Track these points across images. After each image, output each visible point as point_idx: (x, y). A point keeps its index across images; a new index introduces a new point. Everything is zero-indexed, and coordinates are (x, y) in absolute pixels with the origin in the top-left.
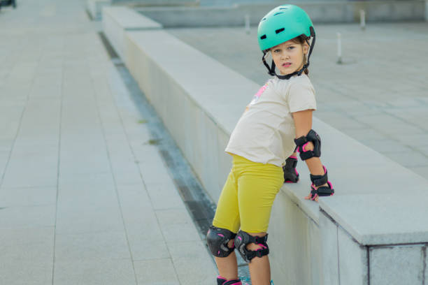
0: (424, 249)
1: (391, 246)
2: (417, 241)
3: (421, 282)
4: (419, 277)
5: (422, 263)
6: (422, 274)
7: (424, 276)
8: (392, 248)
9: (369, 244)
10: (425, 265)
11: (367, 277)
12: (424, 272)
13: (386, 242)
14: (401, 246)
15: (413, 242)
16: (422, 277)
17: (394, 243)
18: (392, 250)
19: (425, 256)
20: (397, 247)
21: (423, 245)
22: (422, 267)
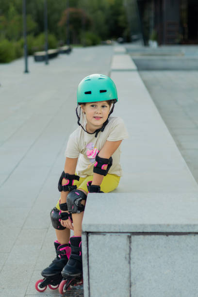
0: (130, 237)
1: (104, 233)
2: (124, 231)
3: (128, 262)
4: (126, 258)
5: (128, 247)
6: (128, 256)
7: (130, 258)
8: (104, 235)
9: (87, 231)
10: (130, 249)
11: (86, 255)
12: (130, 254)
13: (101, 230)
14: (112, 234)
15: (121, 231)
16: (128, 258)
17: (107, 231)
18: (104, 236)
19: (130, 242)
20: (108, 234)
21: (129, 234)
22: (128, 251)
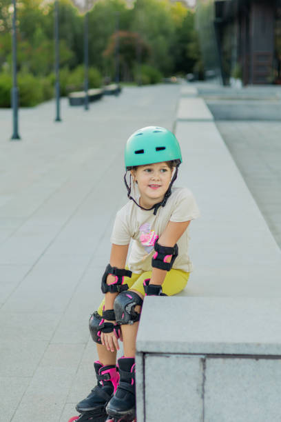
0: (203, 361)
1: (167, 354)
2: (196, 352)
3: (200, 395)
4: (197, 390)
5: (201, 376)
6: (201, 388)
7: (203, 390)
8: (168, 357)
9: (144, 350)
10: (204, 378)
11: (142, 385)
12: (203, 385)
13: (163, 350)
14: (178, 355)
15: (192, 352)
16: (201, 391)
17: (171, 351)
18: (168, 359)
19: (204, 368)
20: (174, 356)
21: (203, 357)
22: (201, 379)
